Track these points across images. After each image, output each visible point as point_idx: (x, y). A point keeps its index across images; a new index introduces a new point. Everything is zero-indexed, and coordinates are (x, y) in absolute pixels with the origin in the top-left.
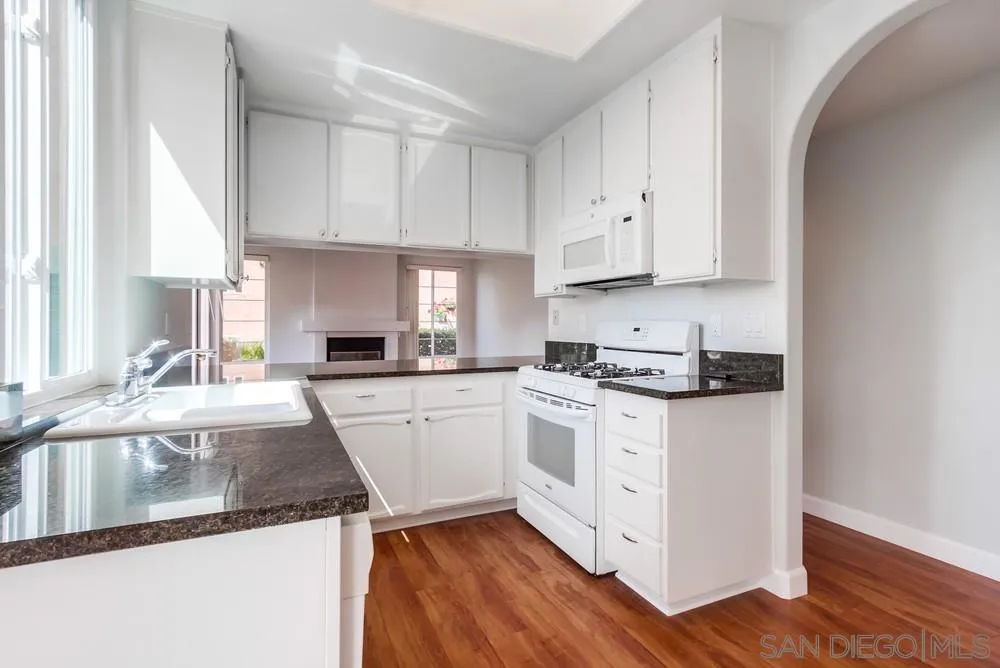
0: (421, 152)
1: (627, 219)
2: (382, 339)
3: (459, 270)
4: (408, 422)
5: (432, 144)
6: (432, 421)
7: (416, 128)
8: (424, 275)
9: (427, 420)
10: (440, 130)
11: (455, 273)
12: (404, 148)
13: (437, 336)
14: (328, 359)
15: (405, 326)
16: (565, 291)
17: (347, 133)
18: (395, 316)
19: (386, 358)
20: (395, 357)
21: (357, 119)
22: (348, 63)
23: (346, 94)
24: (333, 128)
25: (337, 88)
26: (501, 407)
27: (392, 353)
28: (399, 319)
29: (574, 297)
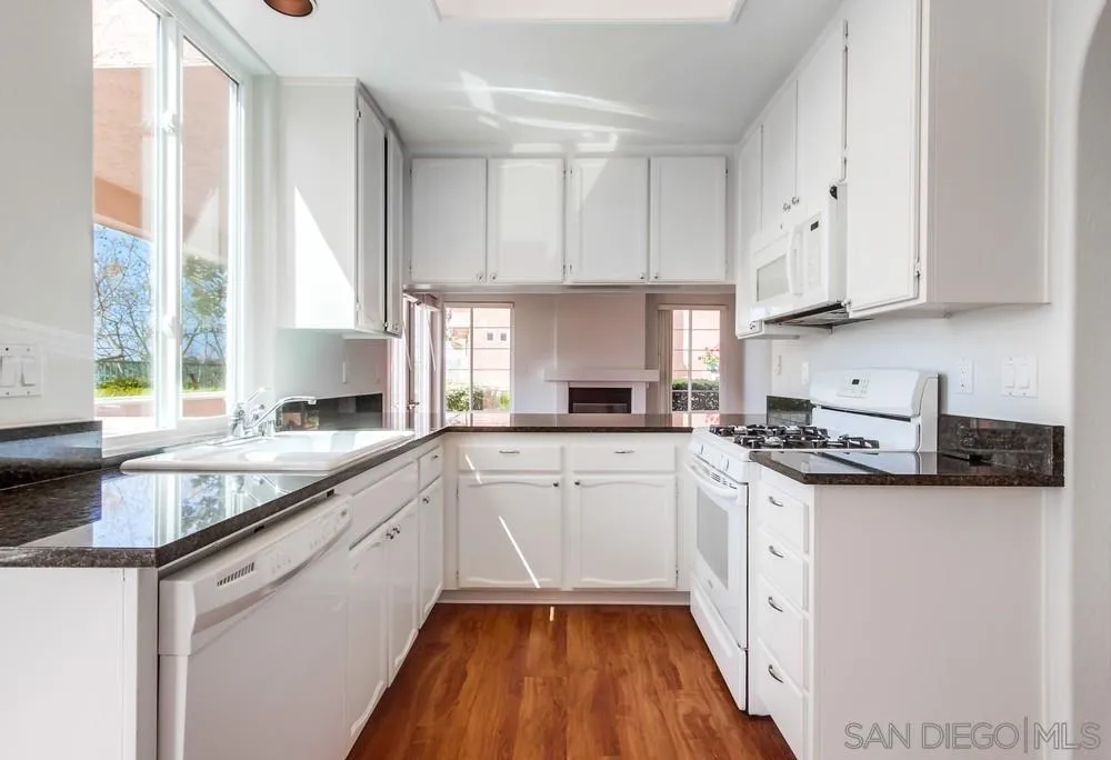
0: (589, 173)
1: (815, 226)
2: (630, 389)
3: (724, 307)
4: (556, 485)
5: (601, 163)
6: (584, 486)
7: (584, 147)
8: (681, 317)
9: (577, 484)
10: (611, 145)
11: (718, 312)
12: (568, 173)
13: (695, 386)
14: (571, 411)
15: (654, 376)
16: (765, 330)
17: (507, 165)
18: (643, 363)
19: (633, 411)
20: (643, 411)
21: (518, 148)
22: (478, 91)
23: (493, 124)
24: (491, 162)
25: (483, 120)
26: (672, 477)
27: (639, 405)
28: (647, 368)
29: (797, 337)
